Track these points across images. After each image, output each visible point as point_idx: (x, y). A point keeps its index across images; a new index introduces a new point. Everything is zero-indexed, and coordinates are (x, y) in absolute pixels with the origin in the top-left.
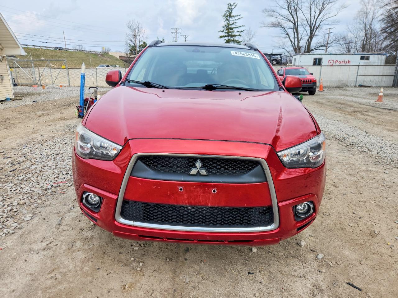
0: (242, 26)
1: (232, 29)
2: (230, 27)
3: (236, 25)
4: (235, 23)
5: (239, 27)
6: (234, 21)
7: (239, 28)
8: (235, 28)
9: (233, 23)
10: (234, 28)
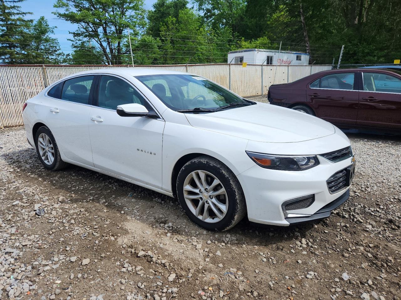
0: (29, 13)
1: (10, 14)
2: (6, 11)
3: (18, 10)
4: (18, 7)
5: (24, 13)
6: (12, 3)
7: (24, 15)
8: (18, 14)
9: (13, 6)
10: (14, 14)
